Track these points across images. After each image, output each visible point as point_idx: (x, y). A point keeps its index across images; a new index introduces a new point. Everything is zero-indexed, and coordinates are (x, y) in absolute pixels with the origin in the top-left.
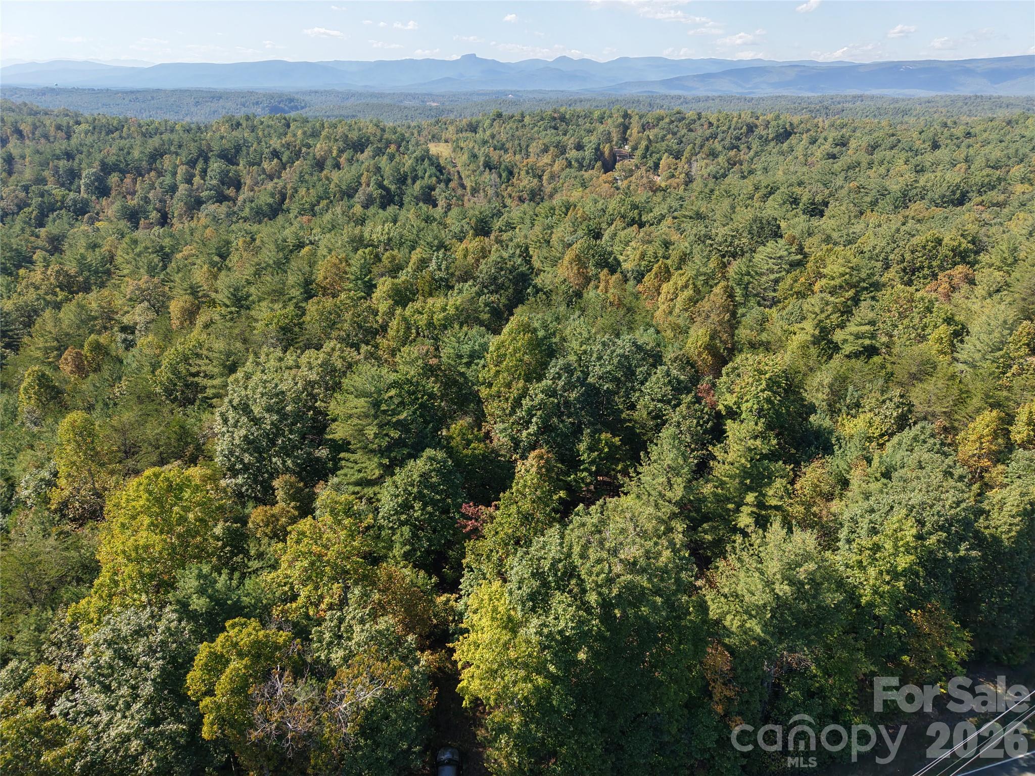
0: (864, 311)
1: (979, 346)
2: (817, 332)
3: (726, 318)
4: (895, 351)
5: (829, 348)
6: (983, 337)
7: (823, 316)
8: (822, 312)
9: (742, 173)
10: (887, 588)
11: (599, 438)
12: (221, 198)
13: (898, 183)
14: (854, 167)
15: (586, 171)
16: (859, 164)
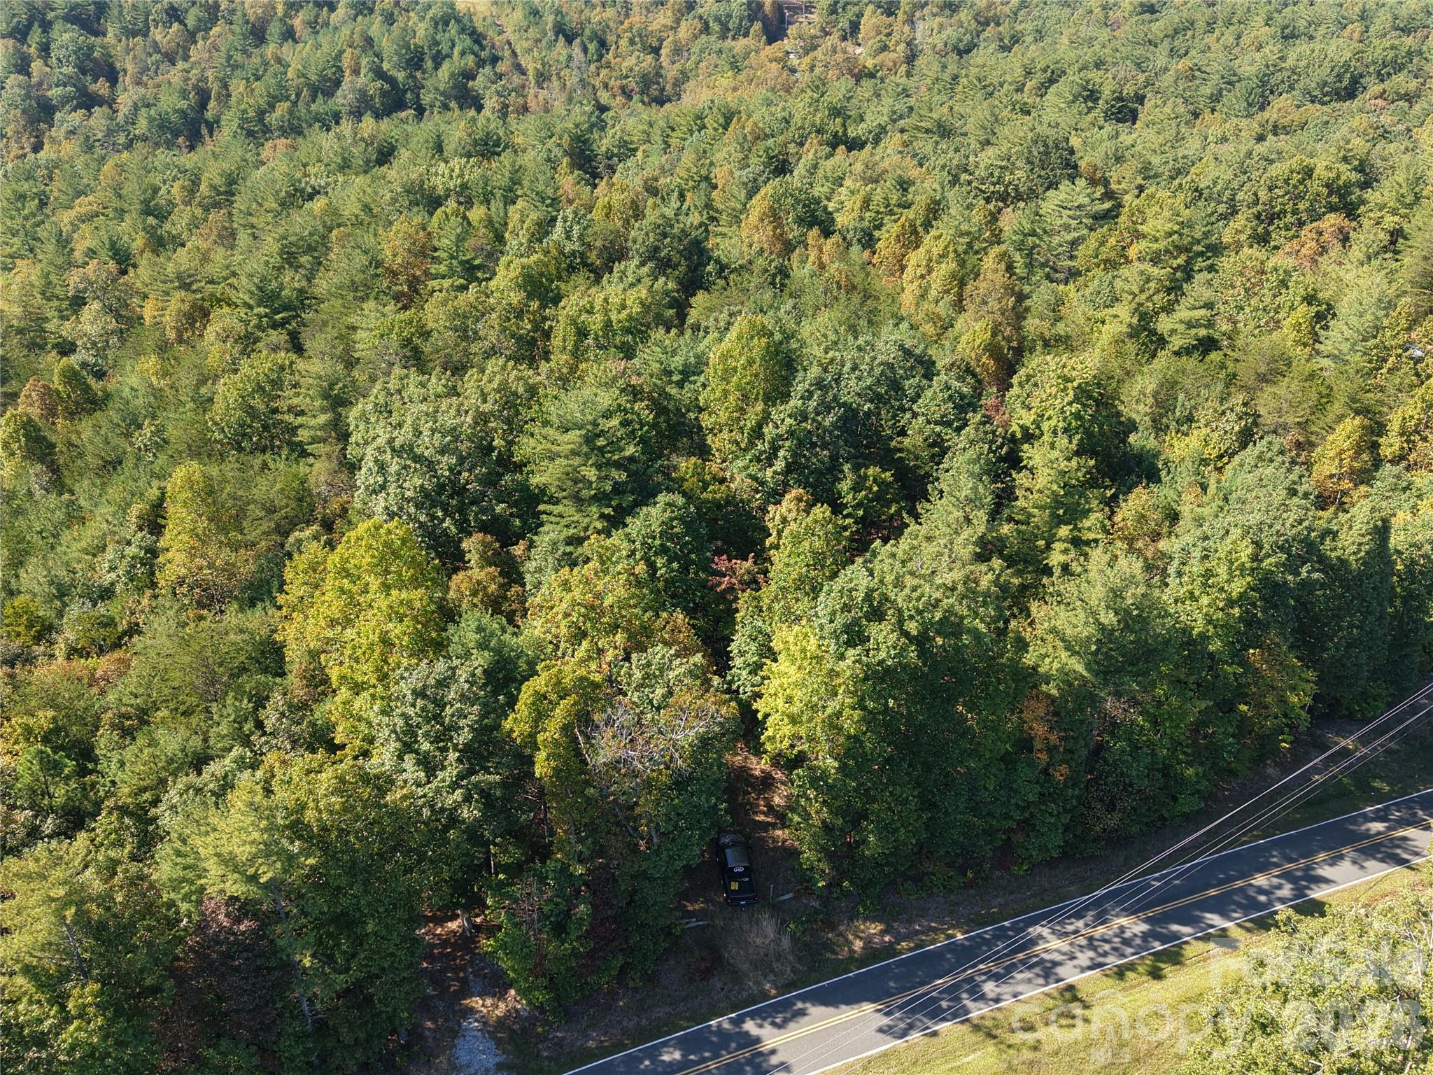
0: (1198, 289)
1: (1348, 333)
2: (1135, 321)
3: (1011, 304)
4: (1240, 343)
5: (1152, 342)
6: (1353, 320)
7: (1144, 296)
8: (1142, 291)
9: (1001, 40)
10: (1220, 614)
11: (865, 474)
13: (1253, 61)
14: (1186, 29)
15: (734, 39)
16: (1192, 24)
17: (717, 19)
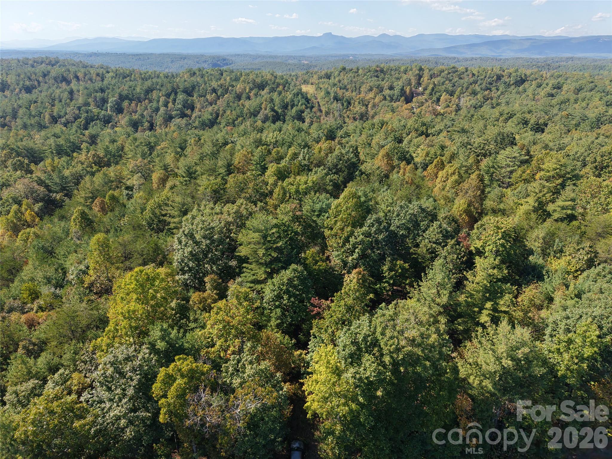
0: (568, 192)
2: (536, 205)
3: (478, 194)
4: (588, 218)
5: (544, 215)
7: (541, 194)
8: (540, 192)
9: (492, 105)
10: (575, 367)
11: (396, 263)
12: (183, 115)
13: (594, 112)
14: (565, 102)
15: (394, 102)
16: (568, 100)
17: (389, 96)
